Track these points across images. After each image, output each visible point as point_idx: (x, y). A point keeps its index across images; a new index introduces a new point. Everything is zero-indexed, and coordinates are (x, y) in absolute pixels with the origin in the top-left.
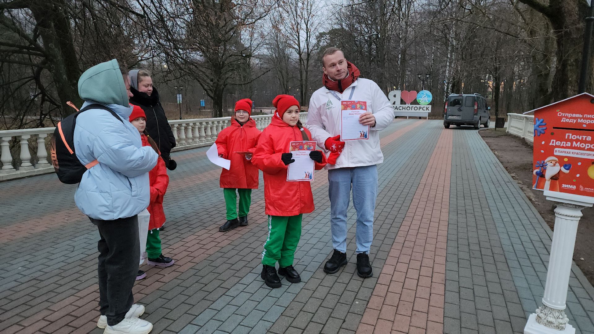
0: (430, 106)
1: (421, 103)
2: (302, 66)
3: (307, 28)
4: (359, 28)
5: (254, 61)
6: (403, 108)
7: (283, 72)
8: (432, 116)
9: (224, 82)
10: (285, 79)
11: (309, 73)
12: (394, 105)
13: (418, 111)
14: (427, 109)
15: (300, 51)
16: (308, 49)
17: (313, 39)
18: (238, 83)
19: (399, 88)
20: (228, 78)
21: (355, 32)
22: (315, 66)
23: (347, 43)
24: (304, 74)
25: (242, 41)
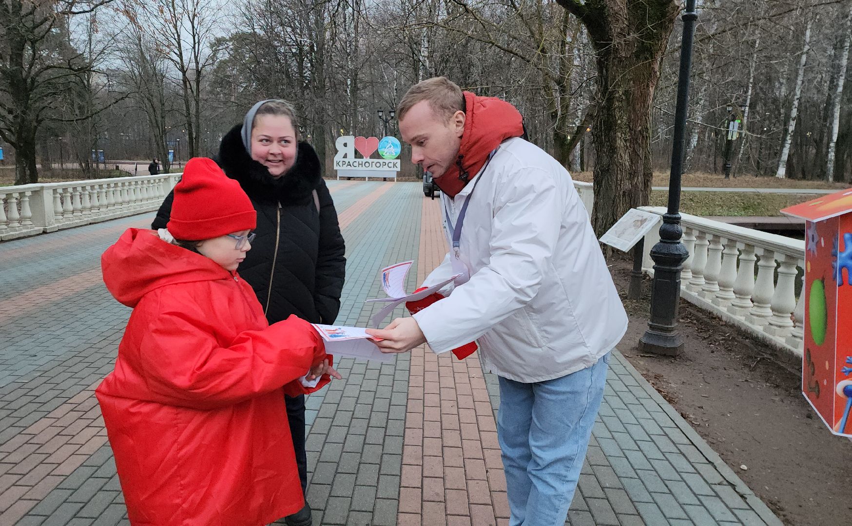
0: (399, 161)
1: (386, 156)
2: (189, 91)
3: (193, 27)
4: (282, 33)
5: (97, 80)
6: (359, 164)
7: (155, 100)
8: (403, 176)
9: (38, 116)
10: (159, 112)
11: (200, 104)
12: (344, 160)
13: (381, 169)
14: (394, 165)
15: (183, 67)
16: (197, 63)
17: (205, 46)
18: (66, 117)
19: (351, 133)
20: (44, 108)
21: (276, 40)
22: (211, 92)
23: (264, 57)
24: (193, 103)
25: (71, 44)
